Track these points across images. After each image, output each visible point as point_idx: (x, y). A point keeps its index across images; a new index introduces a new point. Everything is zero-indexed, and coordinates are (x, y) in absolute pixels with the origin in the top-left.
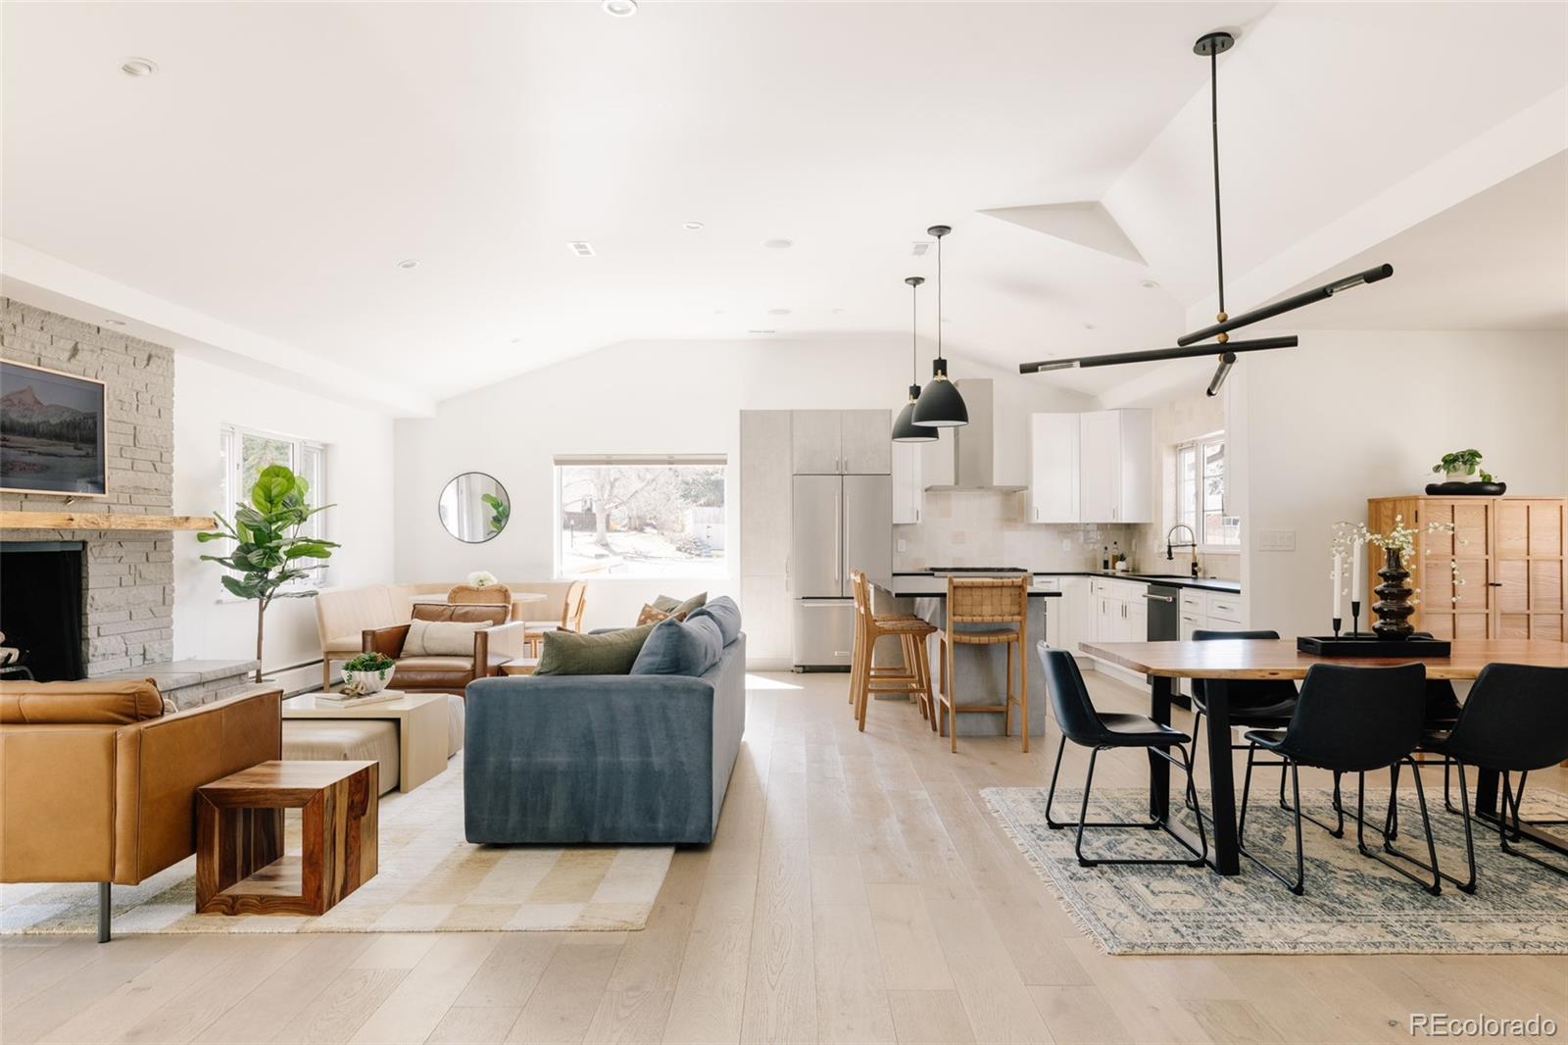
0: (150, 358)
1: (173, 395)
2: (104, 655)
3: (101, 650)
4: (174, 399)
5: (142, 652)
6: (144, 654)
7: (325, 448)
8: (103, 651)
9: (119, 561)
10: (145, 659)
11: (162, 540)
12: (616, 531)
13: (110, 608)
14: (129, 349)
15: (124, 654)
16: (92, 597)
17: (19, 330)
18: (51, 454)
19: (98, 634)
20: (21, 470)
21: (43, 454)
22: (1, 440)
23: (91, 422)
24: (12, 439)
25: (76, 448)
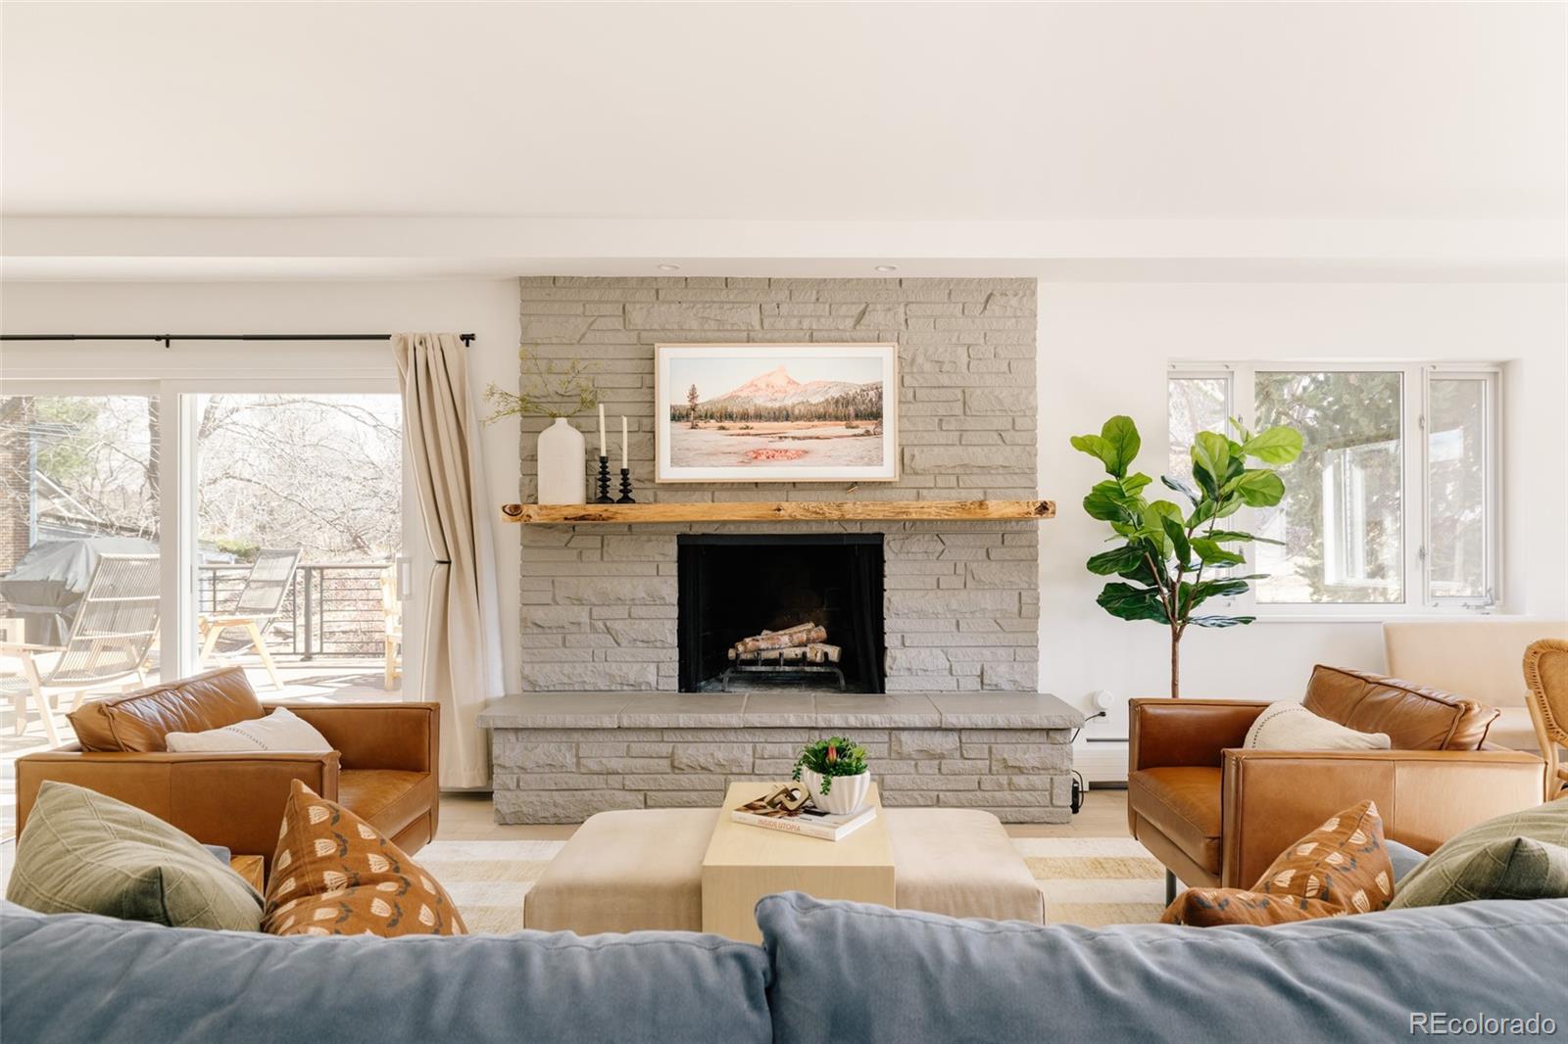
0: (990, 297)
1: (1035, 340)
2: (909, 669)
3: (902, 663)
5: (979, 673)
6: (982, 675)
8: (906, 665)
9: (938, 558)
10: (982, 682)
11: (1016, 533)
13: (920, 614)
14: (954, 295)
15: (946, 673)
16: (889, 600)
17: (784, 309)
18: (811, 438)
19: (903, 644)
20: (768, 458)
21: (799, 439)
22: (741, 429)
23: (872, 393)
24: (758, 426)
25: (848, 427)
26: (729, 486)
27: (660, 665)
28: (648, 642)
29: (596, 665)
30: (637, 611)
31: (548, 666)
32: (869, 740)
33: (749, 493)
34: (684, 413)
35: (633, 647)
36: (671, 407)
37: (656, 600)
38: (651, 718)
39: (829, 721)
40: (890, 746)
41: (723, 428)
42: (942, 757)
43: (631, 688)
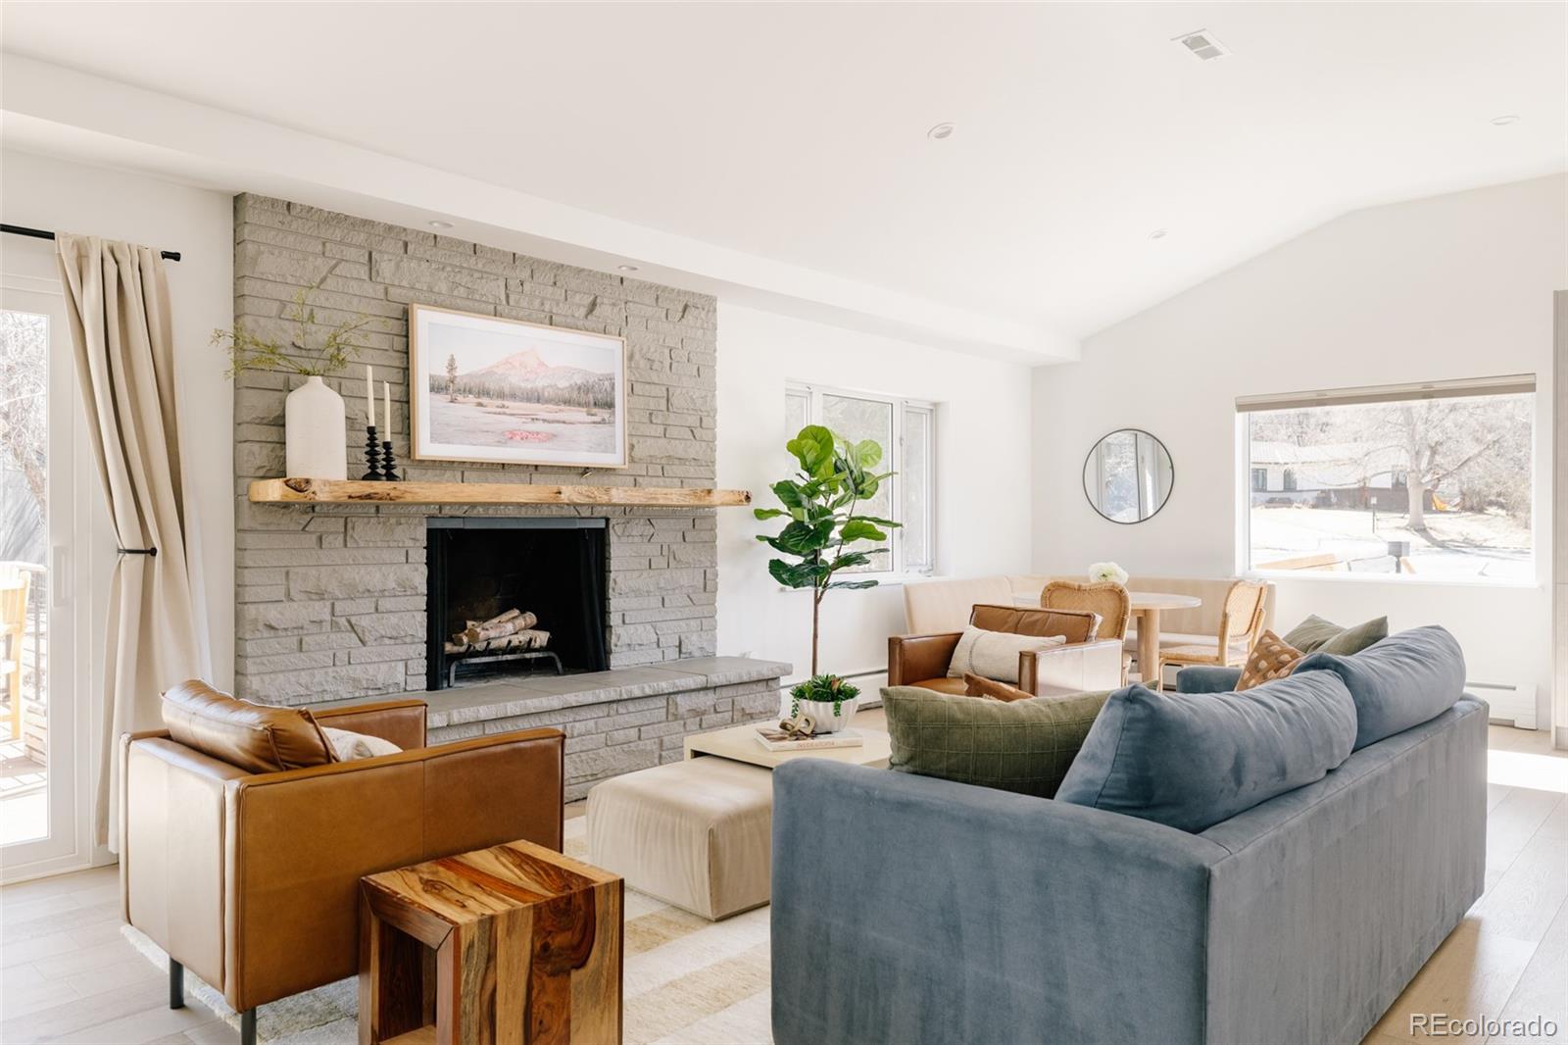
0: (686, 308)
1: (715, 351)
2: (629, 645)
3: (625, 639)
4: (717, 354)
5: (677, 644)
6: (680, 645)
7: (935, 408)
8: (628, 641)
9: (649, 540)
10: (680, 652)
11: (703, 518)
12: (1441, 512)
13: (637, 593)
14: (660, 300)
15: (655, 645)
16: (615, 580)
17: (527, 286)
18: (558, 422)
19: (624, 622)
20: (522, 439)
21: (549, 422)
22: (498, 407)
23: (607, 383)
24: (514, 406)
25: (589, 414)
26: (478, 466)
27: (409, 662)
28: (396, 638)
29: (338, 669)
30: (385, 604)
31: (281, 676)
32: (653, 706)
33: (496, 475)
34: (443, 385)
35: (380, 645)
36: (431, 377)
37: (405, 588)
38: (481, 711)
39: (631, 692)
40: (668, 710)
41: (480, 405)
42: (704, 713)
43: (377, 692)
